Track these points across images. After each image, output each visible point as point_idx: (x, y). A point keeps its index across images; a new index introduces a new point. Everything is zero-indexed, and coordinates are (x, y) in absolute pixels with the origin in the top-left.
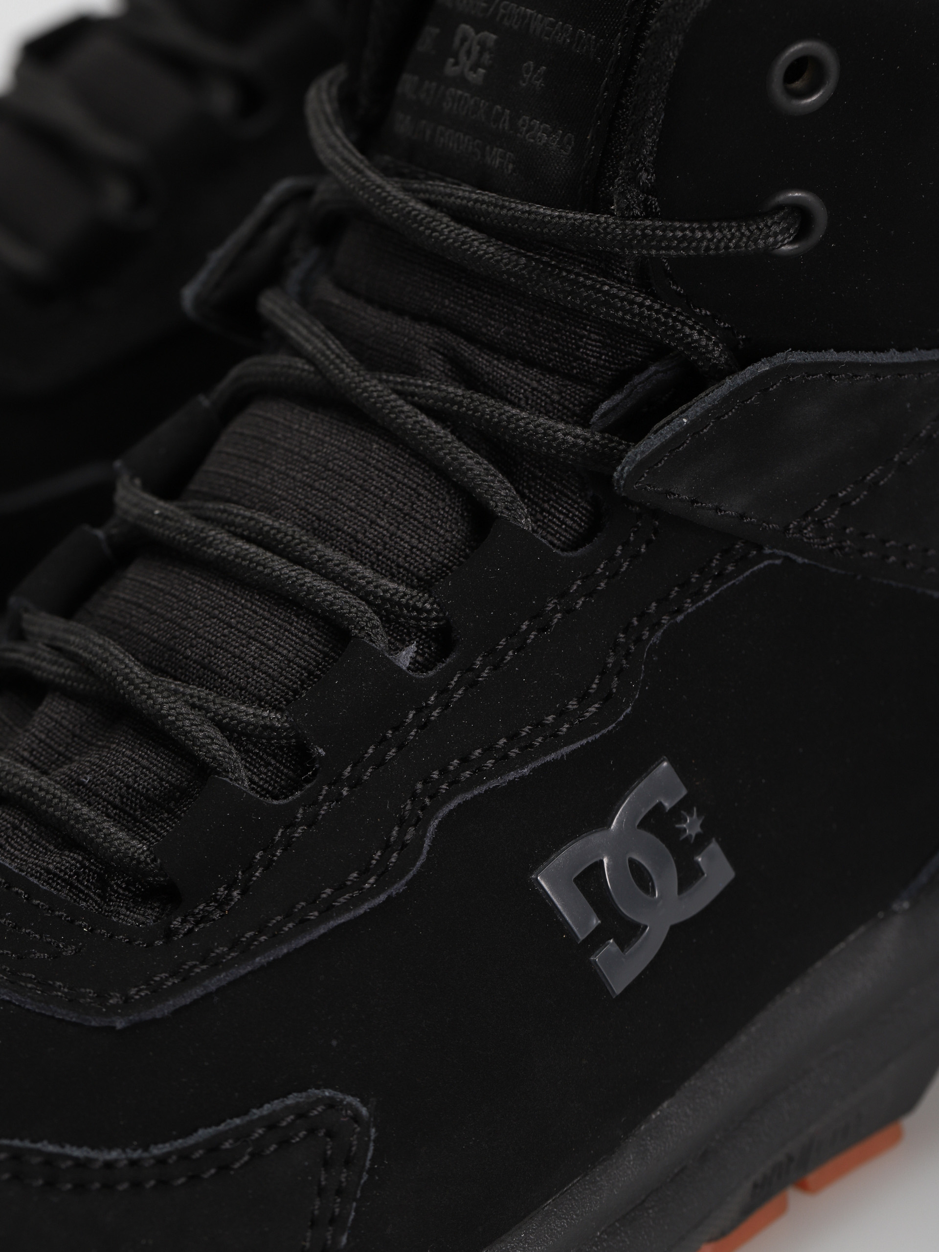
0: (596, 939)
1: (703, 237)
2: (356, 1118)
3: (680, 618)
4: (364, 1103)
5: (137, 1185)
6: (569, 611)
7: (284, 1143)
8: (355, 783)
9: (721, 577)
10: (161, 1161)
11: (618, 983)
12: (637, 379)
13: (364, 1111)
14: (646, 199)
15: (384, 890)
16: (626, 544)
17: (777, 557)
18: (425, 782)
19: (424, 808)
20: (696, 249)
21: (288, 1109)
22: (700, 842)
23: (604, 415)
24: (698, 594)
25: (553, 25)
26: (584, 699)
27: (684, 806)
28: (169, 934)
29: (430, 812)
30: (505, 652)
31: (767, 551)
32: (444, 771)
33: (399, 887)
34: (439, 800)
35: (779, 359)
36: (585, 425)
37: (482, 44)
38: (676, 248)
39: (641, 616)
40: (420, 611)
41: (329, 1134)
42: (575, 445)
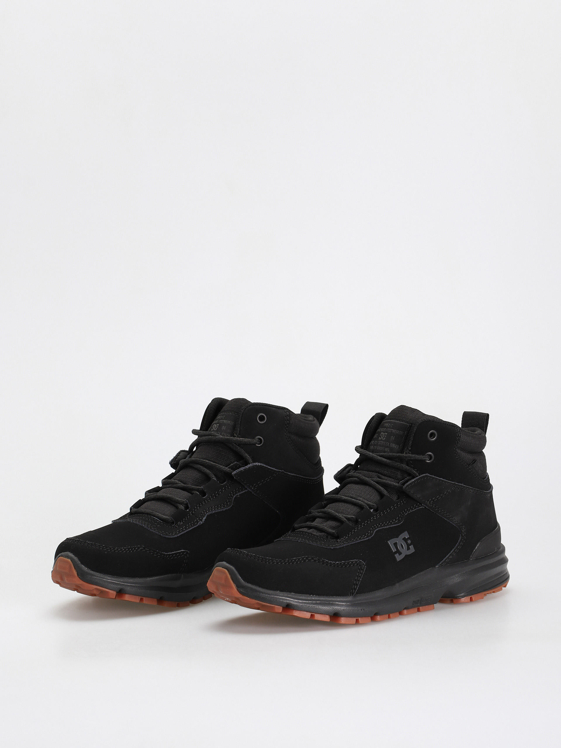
0: (396, 553)
1: (417, 456)
2: (363, 564)
3: (410, 512)
4: (365, 563)
5: (334, 566)
6: (394, 508)
7: (354, 565)
8: (364, 525)
9: (415, 508)
10: (338, 564)
11: (398, 560)
12: (406, 479)
13: (365, 564)
14: (409, 452)
15: (368, 538)
16: (403, 501)
17: (424, 506)
18: (374, 526)
19: (374, 529)
20: (416, 458)
21: (355, 561)
22: (410, 545)
23: (401, 483)
24: (412, 510)
25: (396, 431)
26: (396, 520)
27: (408, 538)
28: (337, 542)
29: (374, 530)
30: (385, 512)
31: (422, 505)
32: (376, 525)
33: (370, 538)
34: (375, 529)
35: (426, 474)
36: (398, 483)
37: (385, 435)
38: (412, 458)
39: (404, 511)
40: (374, 506)
41: (360, 565)
42: (397, 485)
